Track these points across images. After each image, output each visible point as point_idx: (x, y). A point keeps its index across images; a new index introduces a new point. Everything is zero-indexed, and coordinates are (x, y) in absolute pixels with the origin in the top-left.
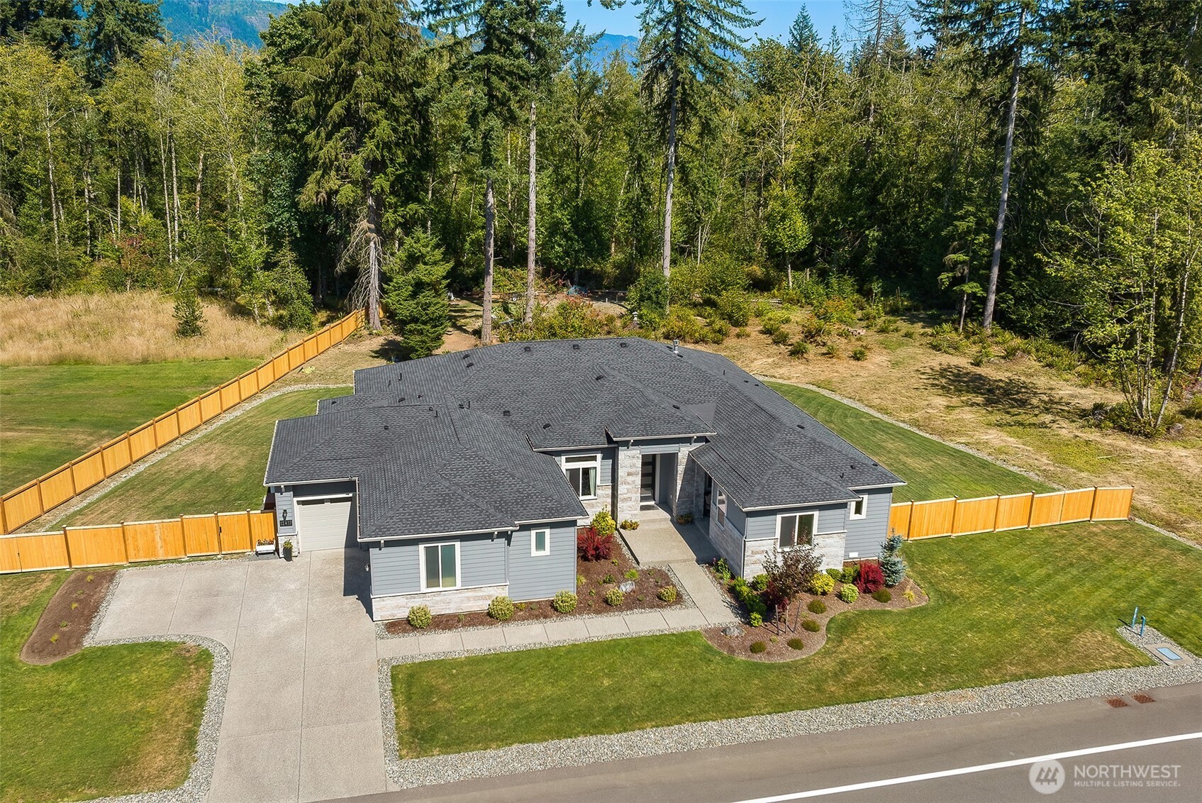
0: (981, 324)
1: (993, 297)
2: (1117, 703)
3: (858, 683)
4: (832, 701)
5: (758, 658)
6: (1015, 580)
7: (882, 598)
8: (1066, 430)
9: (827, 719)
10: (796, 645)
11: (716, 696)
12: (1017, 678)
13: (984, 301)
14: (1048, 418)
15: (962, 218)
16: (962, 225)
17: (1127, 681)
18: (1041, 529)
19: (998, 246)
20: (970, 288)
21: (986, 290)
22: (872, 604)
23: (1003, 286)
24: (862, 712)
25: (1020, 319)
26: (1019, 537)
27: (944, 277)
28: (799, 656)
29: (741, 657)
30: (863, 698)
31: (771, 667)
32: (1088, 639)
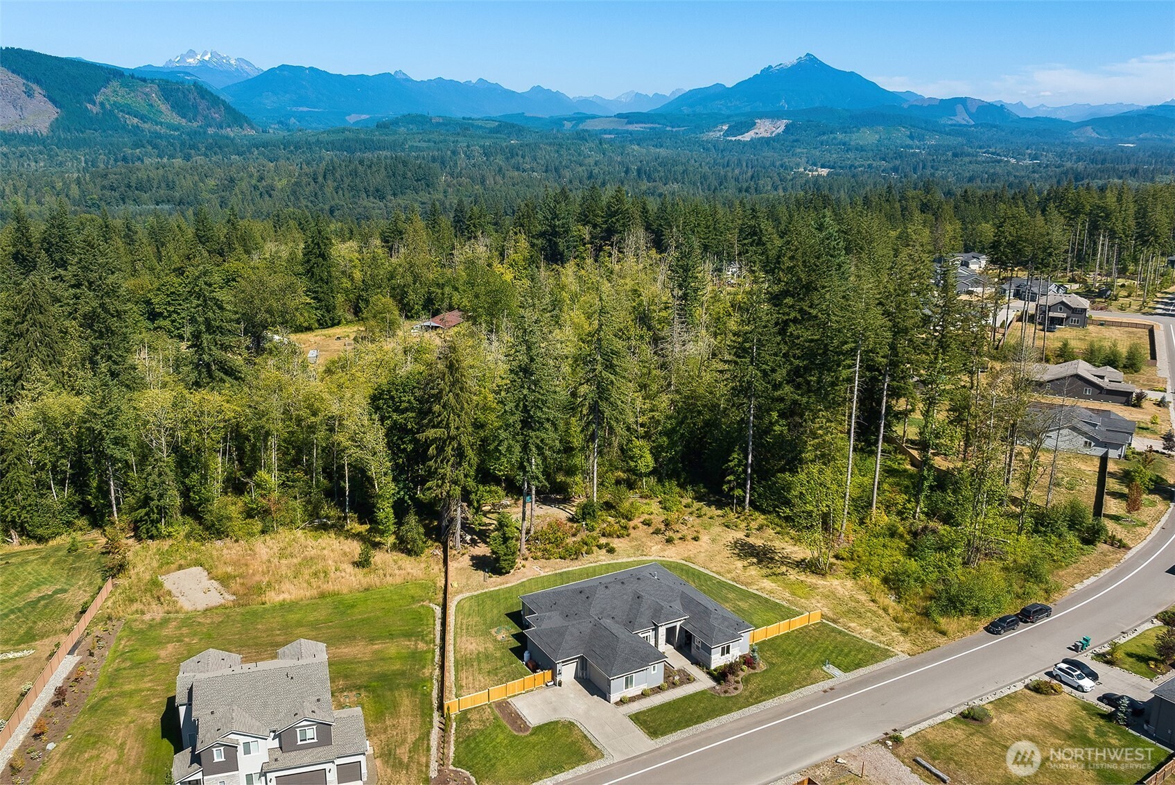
0: (744, 509)
1: (748, 495)
2: (825, 691)
3: (757, 698)
4: (752, 704)
5: (727, 695)
6: (790, 654)
7: (754, 668)
9: (753, 709)
10: (736, 689)
11: (722, 708)
12: (798, 688)
13: (744, 497)
14: (784, 569)
16: (731, 464)
17: (826, 684)
18: (793, 631)
19: (749, 471)
20: (738, 492)
21: (745, 493)
22: (752, 671)
23: (752, 488)
24: (761, 706)
25: (761, 505)
26: (787, 635)
27: (725, 487)
28: (738, 692)
29: (723, 695)
30: (760, 702)
31: (732, 697)
32: (815, 672)
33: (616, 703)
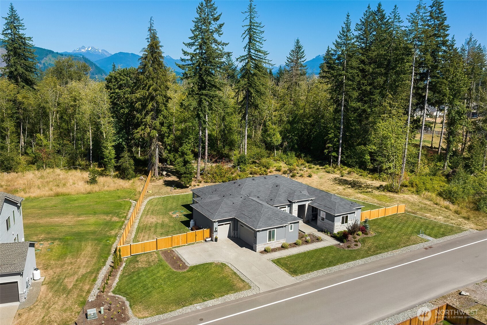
0: (337, 164)
1: (340, 156)
2: (426, 249)
3: (374, 251)
4: (372, 255)
5: (350, 249)
6: (390, 228)
7: (366, 234)
8: (376, 192)
9: (373, 258)
10: (356, 245)
11: (348, 257)
12: (404, 247)
13: (337, 158)
14: (370, 190)
15: (330, 134)
16: (330, 136)
17: (426, 245)
18: (388, 216)
19: (341, 142)
20: (334, 154)
21: (338, 155)
22: (365, 236)
23: (342, 153)
24: (379, 256)
25: (348, 163)
26: (384, 219)
27: (326, 151)
28: (357, 248)
29: (346, 249)
30: (377, 254)
31: (354, 250)
32: (413, 237)
33: (261, 252)
